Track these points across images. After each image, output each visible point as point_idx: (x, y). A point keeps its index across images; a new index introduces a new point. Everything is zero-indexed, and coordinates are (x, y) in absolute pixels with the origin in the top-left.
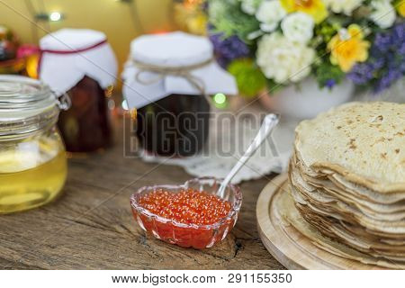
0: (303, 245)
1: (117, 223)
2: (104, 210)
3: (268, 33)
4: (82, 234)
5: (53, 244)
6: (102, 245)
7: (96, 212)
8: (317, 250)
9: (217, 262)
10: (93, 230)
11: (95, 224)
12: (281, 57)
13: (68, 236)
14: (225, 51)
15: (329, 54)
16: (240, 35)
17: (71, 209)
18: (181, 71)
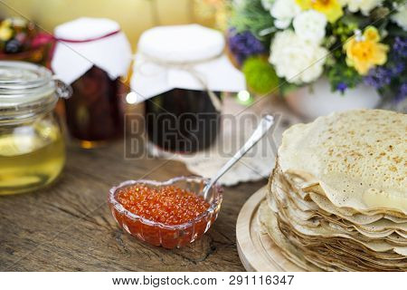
0: (273, 254)
1: (100, 214)
2: (92, 201)
3: (282, 30)
4: (62, 223)
5: (32, 229)
6: (77, 235)
7: (83, 201)
8: (285, 261)
9: (184, 263)
10: (74, 219)
11: (78, 214)
12: (292, 56)
13: (49, 222)
14: (241, 47)
15: (344, 56)
16: (253, 31)
17: (61, 197)
18: (186, 65)
